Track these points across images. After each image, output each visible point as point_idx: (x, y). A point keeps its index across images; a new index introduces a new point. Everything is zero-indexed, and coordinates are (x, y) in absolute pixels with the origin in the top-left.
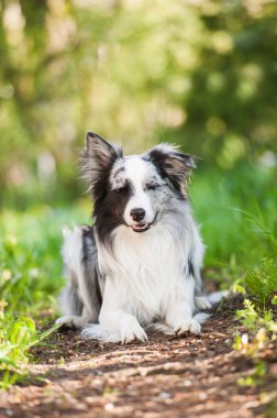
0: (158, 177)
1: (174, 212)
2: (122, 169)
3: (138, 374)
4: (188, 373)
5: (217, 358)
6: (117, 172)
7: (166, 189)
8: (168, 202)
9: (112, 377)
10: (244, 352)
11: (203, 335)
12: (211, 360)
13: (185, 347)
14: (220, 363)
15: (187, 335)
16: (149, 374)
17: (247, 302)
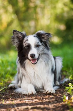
0: (40, 42)
1: (46, 54)
2: (27, 40)
3: (28, 108)
4: (45, 109)
5: (57, 104)
6: (25, 41)
7: (42, 46)
8: (43, 50)
9: (18, 109)
10: (66, 103)
11: (55, 94)
12: (55, 104)
13: (48, 98)
14: (58, 106)
15: (50, 94)
16: (32, 108)
17: (70, 84)
